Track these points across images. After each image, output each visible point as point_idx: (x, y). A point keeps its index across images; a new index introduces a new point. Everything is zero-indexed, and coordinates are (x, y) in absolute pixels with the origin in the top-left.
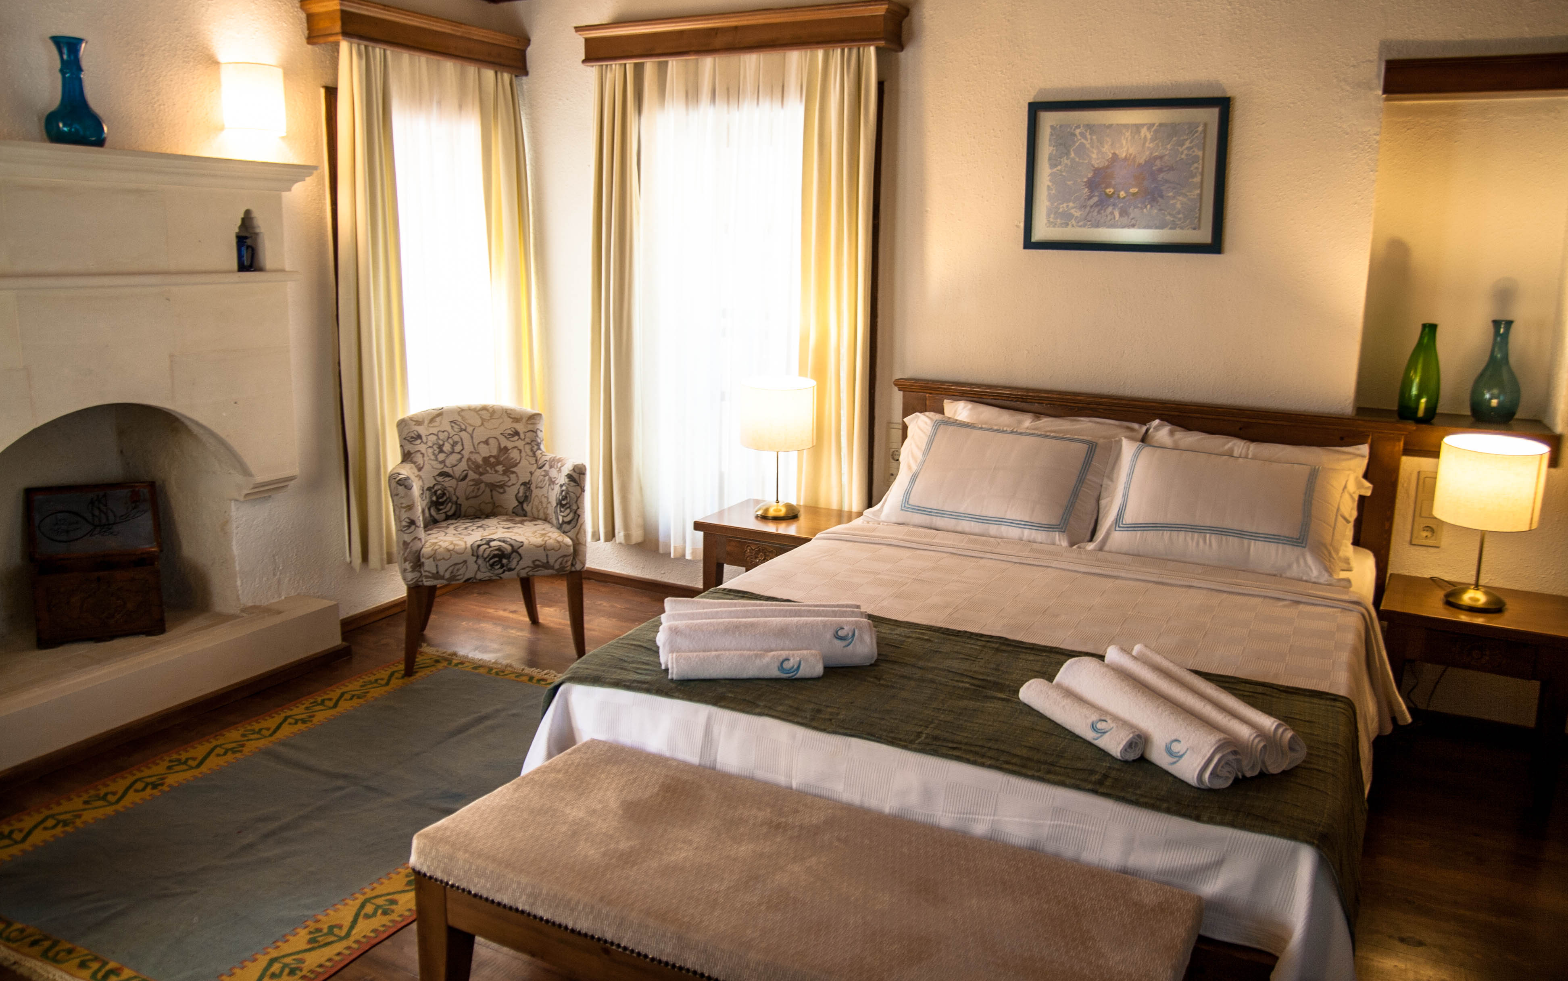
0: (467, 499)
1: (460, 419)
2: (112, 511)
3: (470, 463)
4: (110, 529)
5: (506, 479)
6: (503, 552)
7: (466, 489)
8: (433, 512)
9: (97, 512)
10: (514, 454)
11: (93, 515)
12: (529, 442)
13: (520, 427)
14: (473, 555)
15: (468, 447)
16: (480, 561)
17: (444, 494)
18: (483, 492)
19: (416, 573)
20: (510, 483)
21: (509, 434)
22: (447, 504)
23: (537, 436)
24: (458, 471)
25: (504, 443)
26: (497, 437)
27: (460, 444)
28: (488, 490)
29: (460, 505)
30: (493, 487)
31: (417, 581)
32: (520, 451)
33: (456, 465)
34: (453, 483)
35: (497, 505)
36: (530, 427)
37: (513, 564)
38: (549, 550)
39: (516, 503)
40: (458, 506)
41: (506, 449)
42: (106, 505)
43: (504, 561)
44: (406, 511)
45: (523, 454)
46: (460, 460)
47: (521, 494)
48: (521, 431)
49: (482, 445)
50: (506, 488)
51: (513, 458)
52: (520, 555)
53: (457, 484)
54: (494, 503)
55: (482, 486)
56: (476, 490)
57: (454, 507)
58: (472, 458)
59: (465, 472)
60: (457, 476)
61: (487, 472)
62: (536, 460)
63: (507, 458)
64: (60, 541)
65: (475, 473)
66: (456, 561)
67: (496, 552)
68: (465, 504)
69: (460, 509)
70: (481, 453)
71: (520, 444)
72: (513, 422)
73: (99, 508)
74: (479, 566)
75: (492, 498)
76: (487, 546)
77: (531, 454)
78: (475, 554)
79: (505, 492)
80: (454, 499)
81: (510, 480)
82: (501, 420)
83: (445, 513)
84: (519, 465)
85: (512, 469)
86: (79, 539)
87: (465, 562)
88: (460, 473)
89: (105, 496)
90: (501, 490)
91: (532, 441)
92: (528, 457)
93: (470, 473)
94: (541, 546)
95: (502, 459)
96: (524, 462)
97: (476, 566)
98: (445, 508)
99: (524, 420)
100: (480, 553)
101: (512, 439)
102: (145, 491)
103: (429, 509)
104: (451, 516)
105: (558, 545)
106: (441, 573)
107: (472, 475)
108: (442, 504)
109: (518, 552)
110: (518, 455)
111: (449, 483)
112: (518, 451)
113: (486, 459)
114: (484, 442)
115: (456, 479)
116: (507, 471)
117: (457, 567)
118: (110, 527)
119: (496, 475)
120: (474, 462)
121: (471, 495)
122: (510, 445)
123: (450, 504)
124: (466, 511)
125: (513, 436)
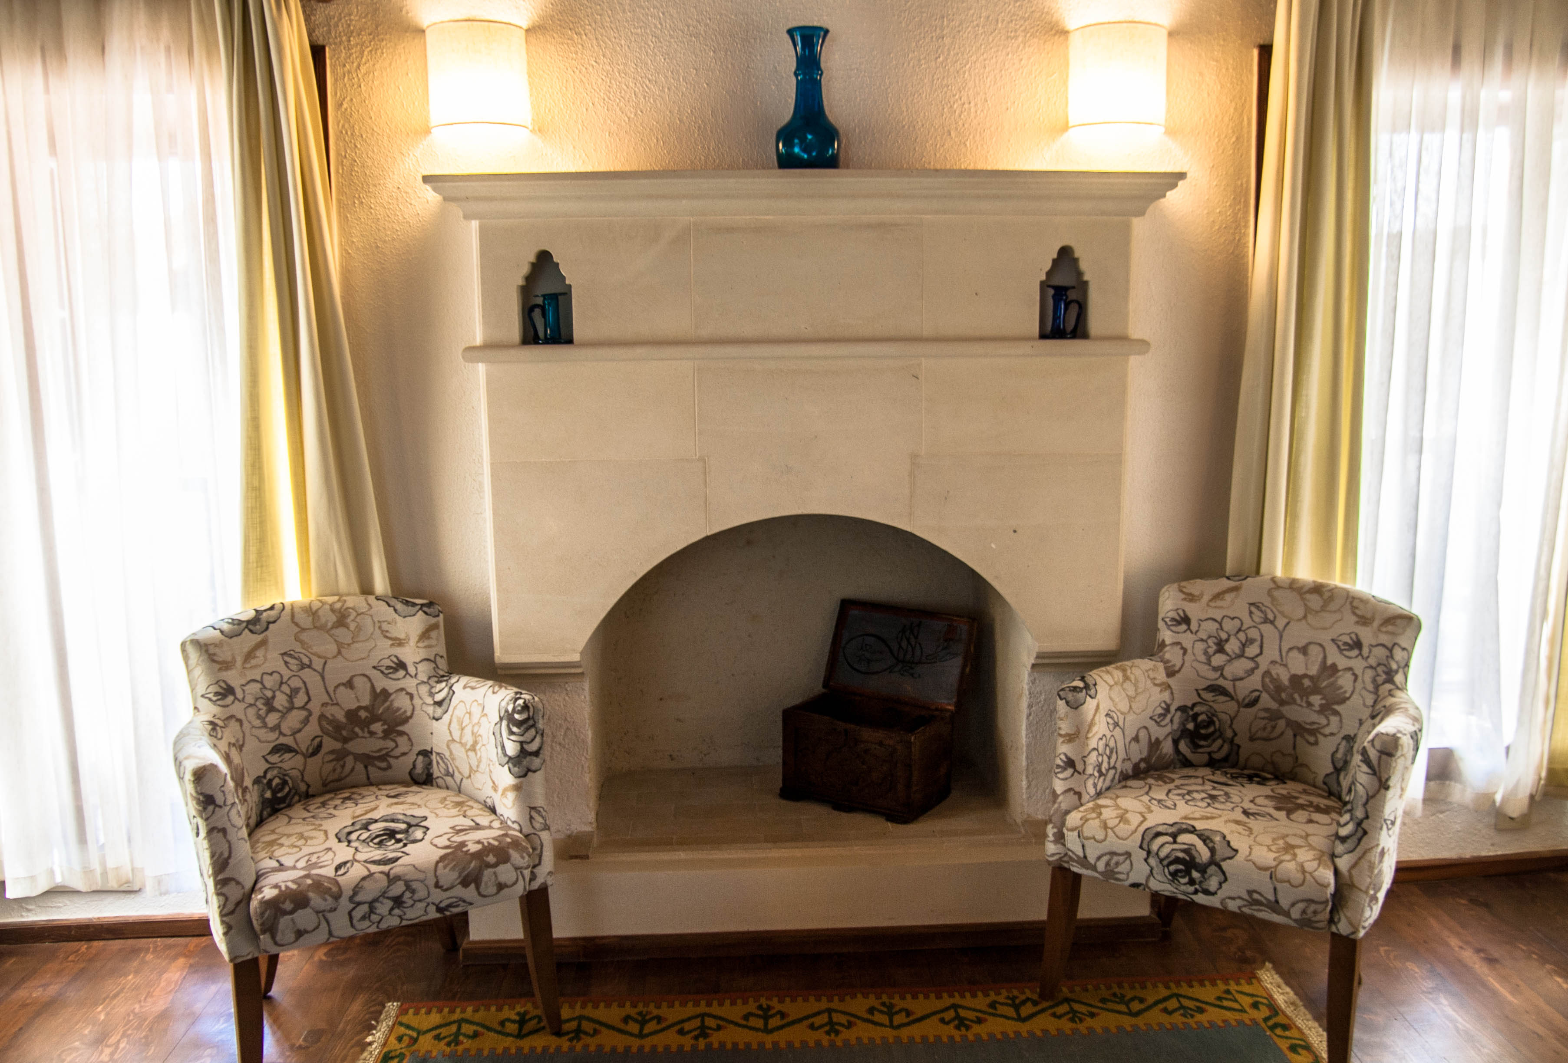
0: (1252, 739)
1: (1267, 601)
2: (920, 645)
3: (1267, 680)
4: (912, 668)
5: (1324, 721)
6: (1193, 858)
7: (1251, 723)
8: (1183, 746)
9: (904, 644)
10: (1345, 681)
11: (900, 647)
12: (1374, 665)
13: (1366, 635)
14: (1141, 847)
15: (1271, 652)
16: (1153, 861)
17: (1211, 722)
18: (1282, 734)
19: (1059, 846)
20: (1327, 731)
21: (1345, 644)
22: (1214, 741)
23: (1392, 657)
24: (1243, 689)
25: (1334, 657)
26: (1324, 644)
27: (1258, 643)
28: (1289, 733)
29: (1239, 747)
30: (1299, 729)
31: (1061, 858)
32: (1356, 677)
33: (1241, 679)
34: (1232, 707)
35: (1300, 761)
36: (1384, 639)
37: (1213, 884)
38: (1282, 881)
39: (1330, 769)
40: (1235, 748)
41: (1334, 669)
42: (916, 638)
43: (1195, 874)
44: (1063, 742)
45: (1359, 684)
46: (1251, 672)
47: (1339, 755)
48: (1366, 643)
49: (1295, 654)
50: (1321, 738)
51: (1341, 687)
52: (1224, 873)
53: (1238, 711)
54: (1297, 758)
55: (1282, 723)
56: (1269, 729)
57: (1226, 747)
58: (1274, 673)
59: (1257, 694)
60: (1240, 697)
61: (1294, 702)
62: (1375, 702)
63: (1332, 684)
64: (858, 671)
65: (1272, 698)
66: (1114, 849)
67: (1181, 855)
68: (1247, 748)
69: (1237, 754)
70: (1290, 666)
71: (1358, 665)
72: (1357, 623)
73: (908, 640)
74: (1152, 870)
75: (1294, 747)
76: (1170, 839)
77: (1370, 687)
78: (1145, 846)
79: (1316, 743)
80: (1229, 734)
81: (1328, 725)
82: (1338, 616)
83: (1209, 753)
84: (1348, 702)
85: (1336, 707)
86: (877, 673)
87: (1128, 854)
88: (1247, 692)
89: (919, 625)
90: (1312, 739)
91: (1379, 664)
92: (1364, 692)
93: (1265, 696)
94: (1266, 869)
95: (1324, 684)
96: (1356, 700)
97: (1148, 868)
98: (1209, 746)
99: (1376, 624)
100: (1155, 847)
101: (1347, 653)
102: (963, 627)
103: (1176, 742)
104: (1219, 761)
105: (1300, 876)
106: (1092, 860)
107: (1266, 701)
108: (1205, 737)
109: (1220, 867)
110: (1351, 683)
111: (1223, 707)
112: (1353, 678)
113: (1296, 680)
114: (1298, 649)
115: (1237, 701)
116: (1327, 709)
117: (1115, 859)
118: (913, 666)
119: (1307, 711)
120: (1275, 681)
121: (1259, 735)
122: (1342, 663)
123: (1219, 742)
124: (1247, 759)
125: (1351, 647)
